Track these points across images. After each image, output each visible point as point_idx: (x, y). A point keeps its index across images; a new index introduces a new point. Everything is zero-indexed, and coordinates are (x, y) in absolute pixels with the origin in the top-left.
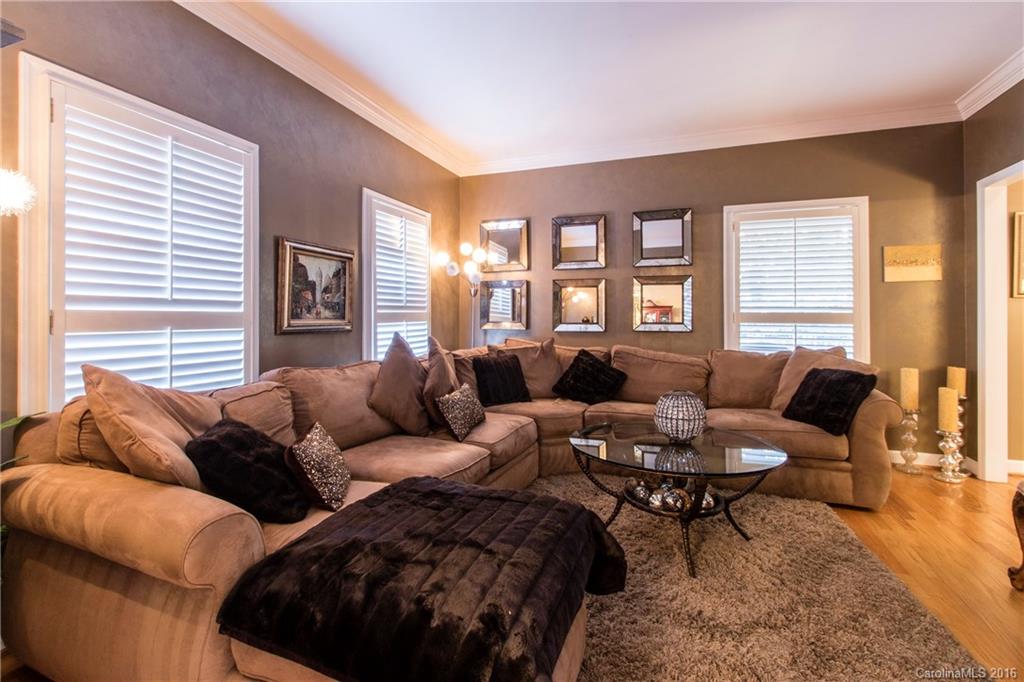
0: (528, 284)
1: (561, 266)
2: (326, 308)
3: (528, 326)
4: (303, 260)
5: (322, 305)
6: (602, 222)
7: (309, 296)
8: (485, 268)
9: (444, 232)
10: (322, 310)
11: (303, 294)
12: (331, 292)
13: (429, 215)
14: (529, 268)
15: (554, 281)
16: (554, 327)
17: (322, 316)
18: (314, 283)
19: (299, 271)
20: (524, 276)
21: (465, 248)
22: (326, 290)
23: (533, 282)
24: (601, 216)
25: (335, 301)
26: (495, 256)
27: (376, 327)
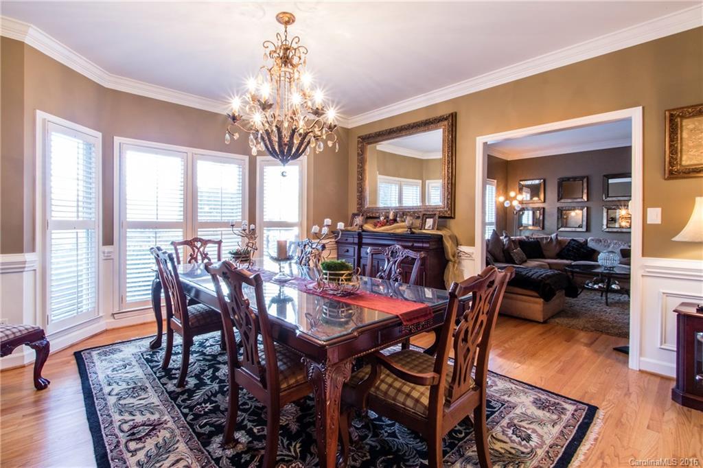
0: (544, 208)
1: (562, 201)
3: (543, 228)
6: (585, 180)
8: (521, 202)
9: (501, 187)
13: (495, 181)
14: (544, 202)
15: (558, 208)
16: (558, 229)
20: (541, 205)
21: (512, 194)
23: (546, 208)
24: (585, 177)
26: (525, 196)
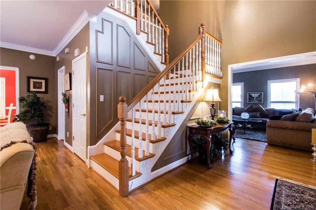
4: (251, 94)
7: (253, 99)
19: (250, 96)
22: (256, 98)
25: (259, 99)
27: (270, 104)
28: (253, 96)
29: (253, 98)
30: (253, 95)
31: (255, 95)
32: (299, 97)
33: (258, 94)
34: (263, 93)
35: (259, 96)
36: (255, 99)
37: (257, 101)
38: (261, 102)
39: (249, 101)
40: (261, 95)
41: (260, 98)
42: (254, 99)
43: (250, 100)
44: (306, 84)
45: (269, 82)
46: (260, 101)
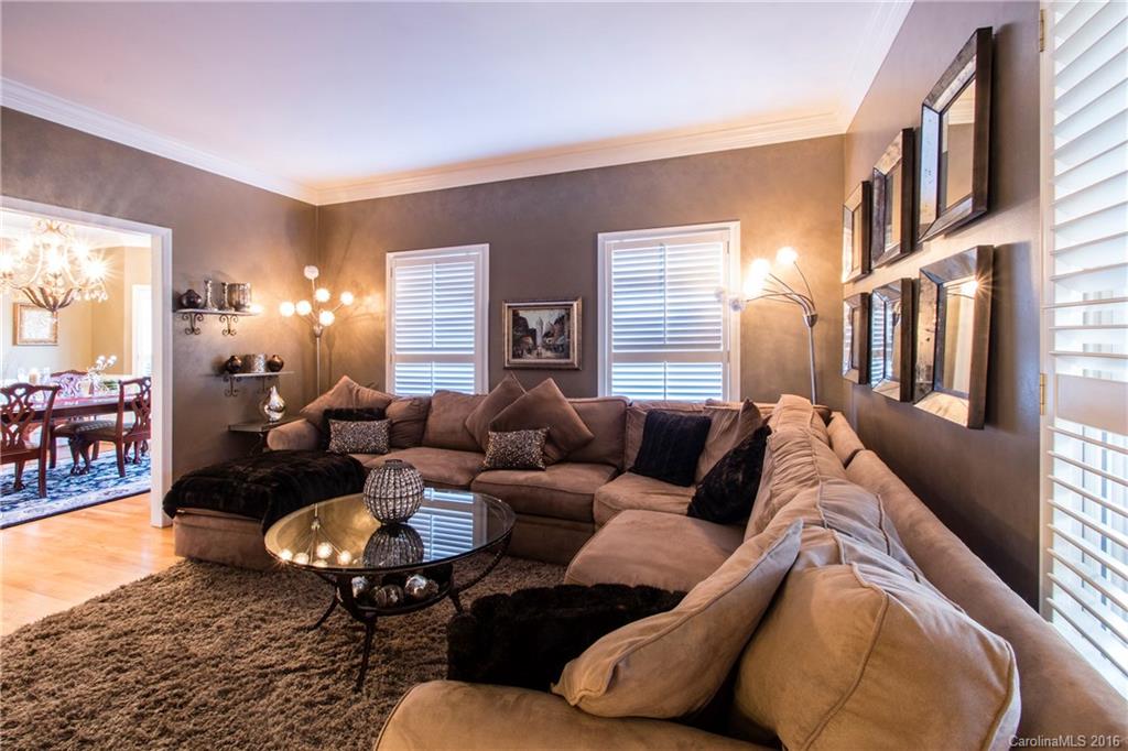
2: (547, 349)
4: (522, 314)
5: (543, 347)
7: (530, 340)
10: (543, 351)
11: (524, 339)
12: (552, 336)
17: (543, 356)
18: (535, 330)
19: (519, 322)
22: (547, 335)
25: (558, 343)
27: (610, 366)
28: (532, 325)
29: (533, 333)
30: (533, 319)
31: (540, 319)
32: (739, 327)
33: (556, 314)
34: (575, 304)
35: (560, 321)
36: (539, 340)
37: (549, 354)
38: (568, 357)
39: (514, 356)
40: (569, 315)
41: (562, 332)
42: (534, 339)
43: (518, 347)
44: (770, 254)
45: (605, 239)
46: (564, 350)
